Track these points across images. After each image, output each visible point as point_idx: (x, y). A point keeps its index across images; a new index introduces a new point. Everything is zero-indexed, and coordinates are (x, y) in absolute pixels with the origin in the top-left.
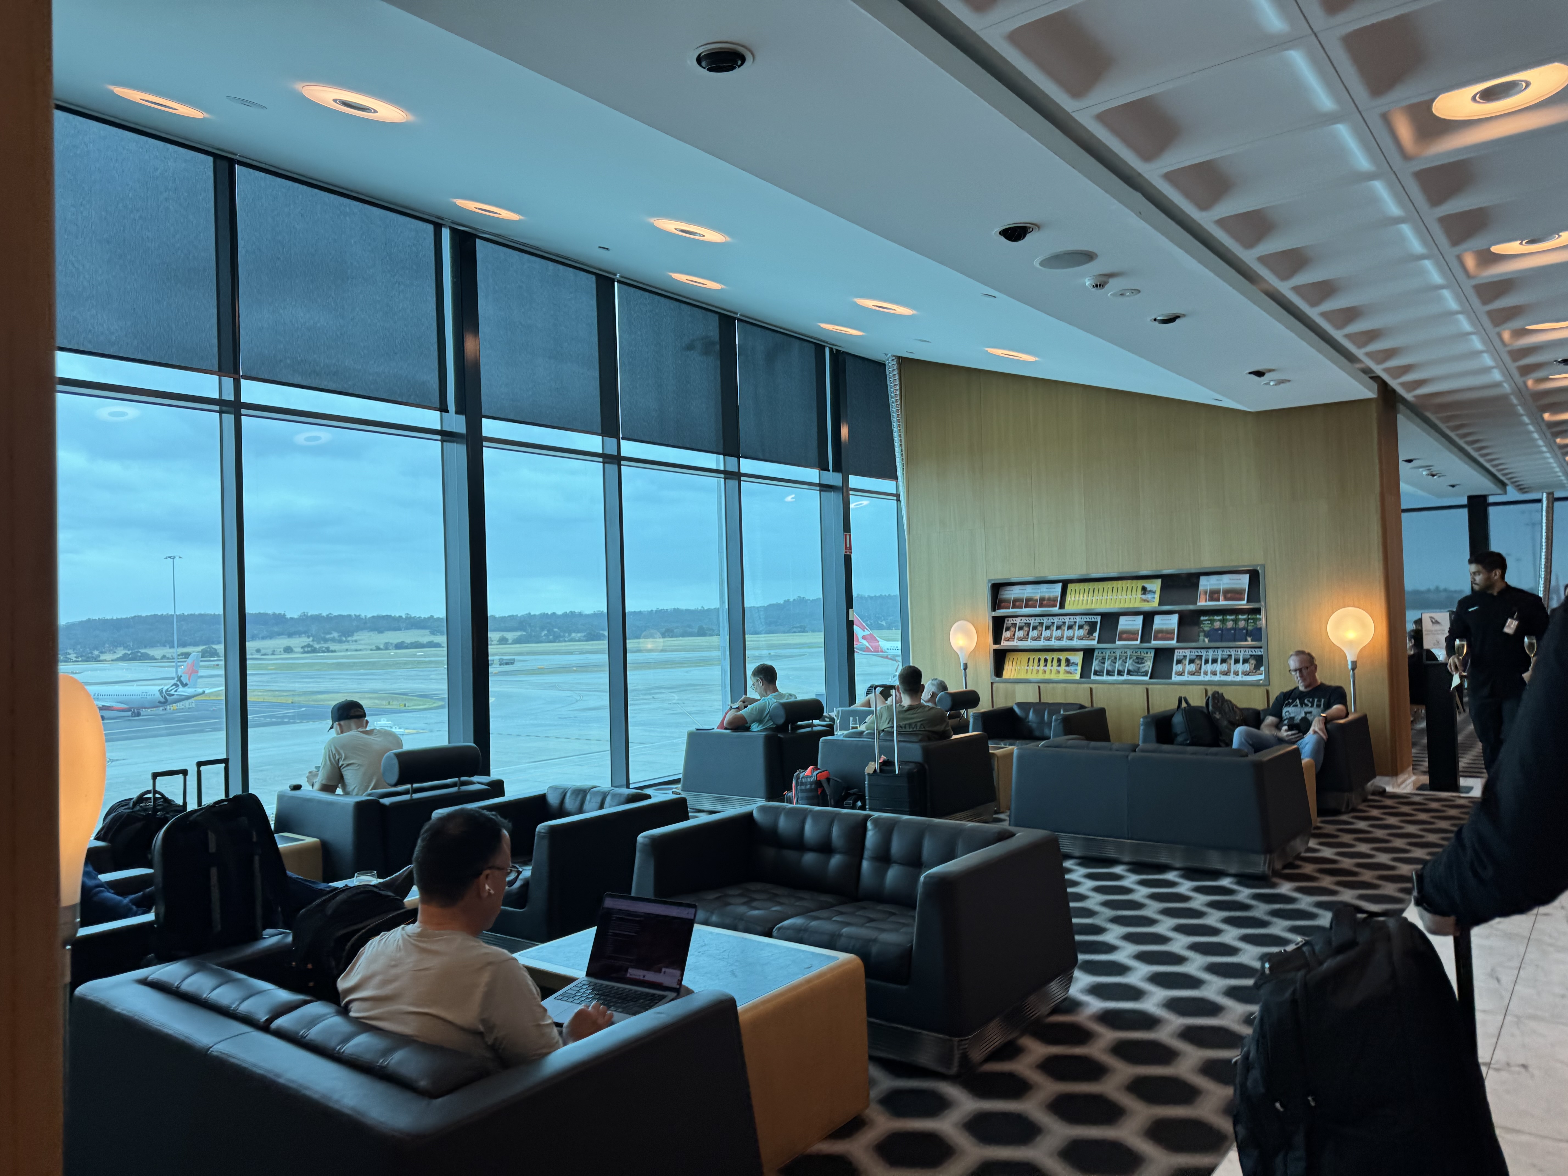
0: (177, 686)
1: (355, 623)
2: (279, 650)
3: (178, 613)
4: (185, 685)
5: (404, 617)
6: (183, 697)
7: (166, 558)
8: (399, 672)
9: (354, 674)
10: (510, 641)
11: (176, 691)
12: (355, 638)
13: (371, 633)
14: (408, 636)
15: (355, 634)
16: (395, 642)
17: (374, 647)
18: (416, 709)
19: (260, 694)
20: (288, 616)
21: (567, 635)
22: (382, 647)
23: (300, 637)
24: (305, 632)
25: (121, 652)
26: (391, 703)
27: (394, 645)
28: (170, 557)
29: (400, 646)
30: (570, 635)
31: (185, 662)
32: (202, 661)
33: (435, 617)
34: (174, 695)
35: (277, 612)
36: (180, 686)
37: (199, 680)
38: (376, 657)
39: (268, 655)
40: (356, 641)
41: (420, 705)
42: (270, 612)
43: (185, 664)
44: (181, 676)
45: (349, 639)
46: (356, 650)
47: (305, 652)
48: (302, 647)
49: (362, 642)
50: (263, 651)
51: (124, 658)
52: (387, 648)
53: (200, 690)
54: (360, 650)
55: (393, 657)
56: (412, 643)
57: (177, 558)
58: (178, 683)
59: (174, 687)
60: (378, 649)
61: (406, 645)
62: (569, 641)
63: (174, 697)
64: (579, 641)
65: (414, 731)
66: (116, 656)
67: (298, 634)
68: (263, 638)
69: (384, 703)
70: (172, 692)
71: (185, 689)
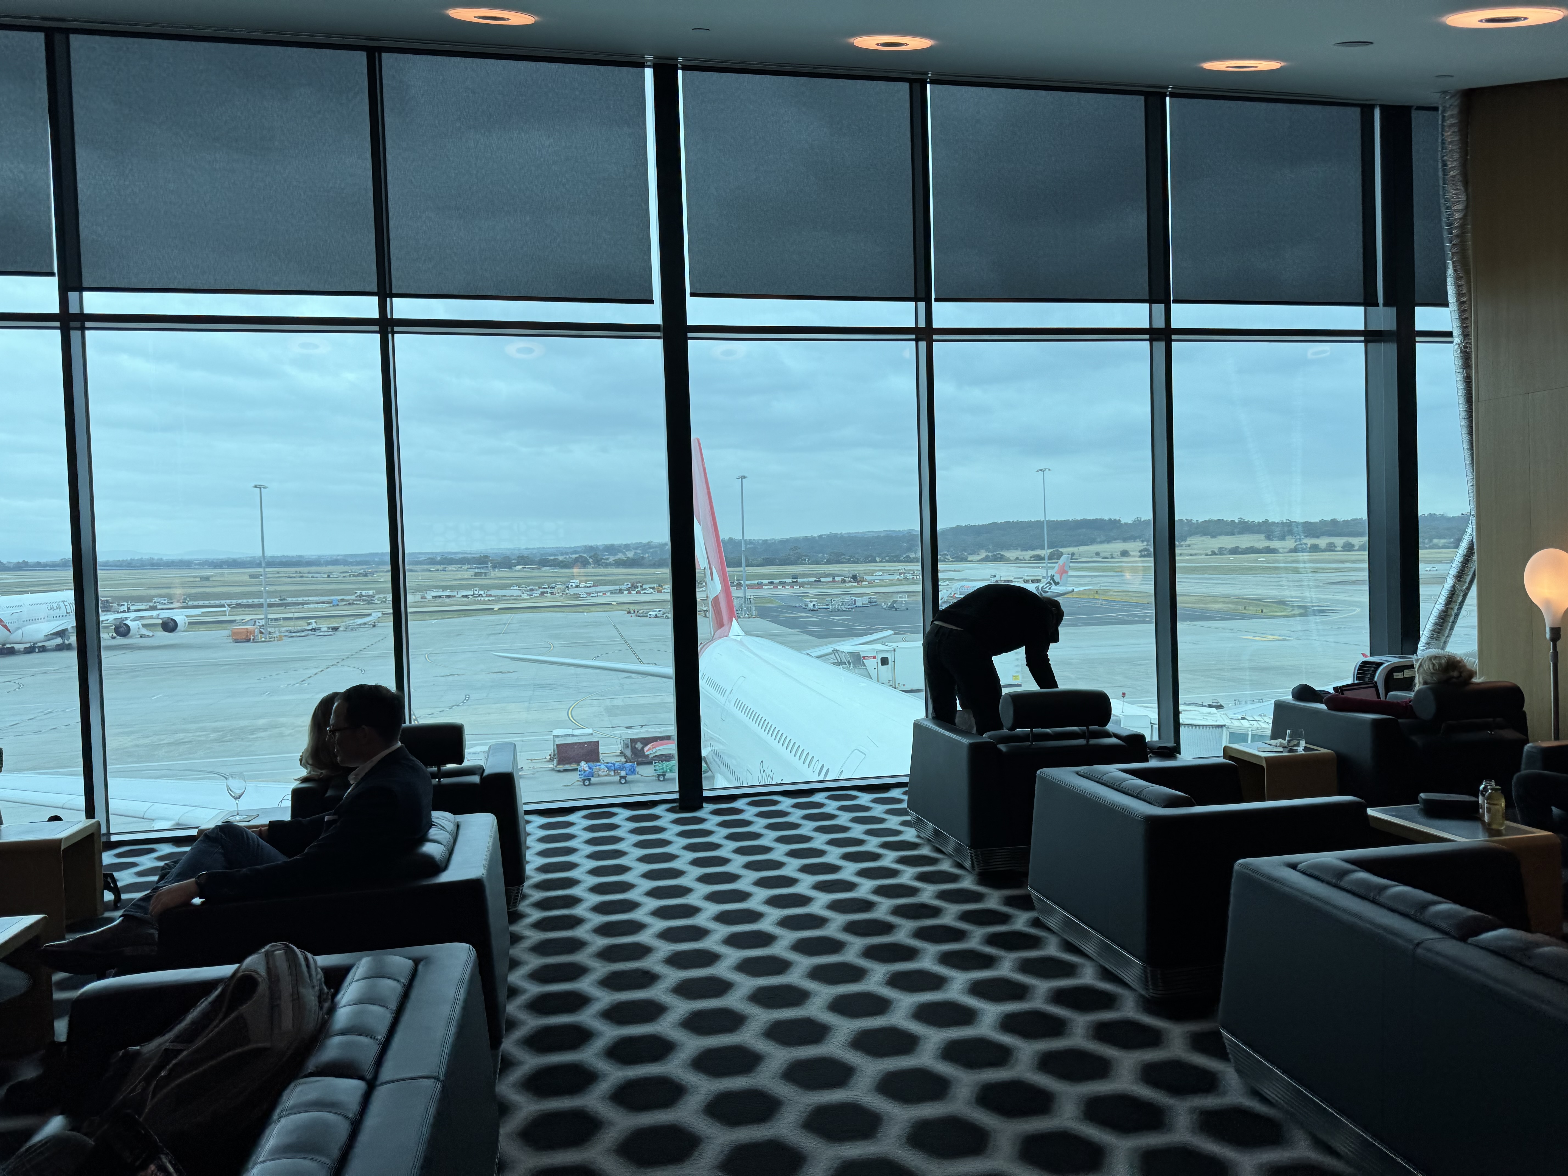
0: (1051, 584)
1: (1186, 528)
2: (1116, 554)
3: (1047, 519)
4: (1057, 584)
5: (1237, 521)
6: (1056, 594)
7: (1038, 471)
8: (1244, 577)
9: (1201, 579)
10: (1356, 548)
11: (1050, 589)
12: (1188, 542)
13: (1203, 538)
14: (1245, 541)
15: (1188, 539)
16: (1230, 546)
17: (1209, 552)
18: (1274, 616)
19: (1115, 594)
20: (1123, 522)
21: (1427, 541)
22: (1216, 551)
23: (1134, 541)
24: (1139, 537)
25: (983, 554)
26: (1247, 608)
27: (1228, 550)
28: (1041, 470)
29: (1235, 551)
30: (1431, 540)
31: (1057, 563)
32: (1071, 562)
33: (1270, 521)
34: (1048, 592)
35: (1113, 518)
36: (1053, 584)
37: (1069, 579)
38: (1216, 561)
39: (1108, 558)
40: (1189, 546)
41: (1278, 612)
42: (1106, 518)
43: (1057, 565)
44: (1054, 576)
45: (1182, 543)
46: (1191, 555)
47: (1141, 556)
48: (1140, 551)
49: (1195, 547)
50: (1102, 555)
51: (986, 560)
52: (1221, 554)
53: (1070, 589)
54: (1195, 555)
55: (1232, 562)
56: (1247, 549)
57: (1047, 470)
58: (1051, 581)
59: (1048, 585)
60: (1214, 553)
61: (1240, 550)
62: (1431, 548)
63: (1047, 594)
64: (1444, 547)
65: (1280, 638)
66: (979, 558)
67: (1133, 538)
68: (1102, 542)
69: (1241, 608)
70: (1047, 589)
71: (1057, 587)
